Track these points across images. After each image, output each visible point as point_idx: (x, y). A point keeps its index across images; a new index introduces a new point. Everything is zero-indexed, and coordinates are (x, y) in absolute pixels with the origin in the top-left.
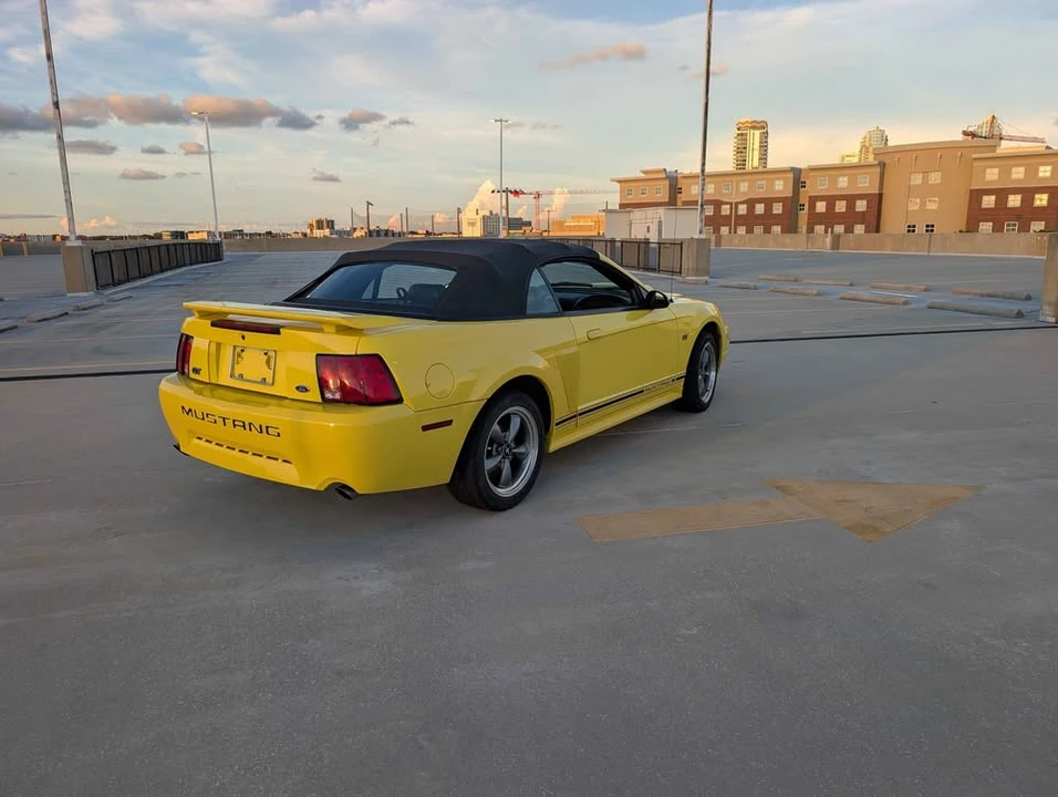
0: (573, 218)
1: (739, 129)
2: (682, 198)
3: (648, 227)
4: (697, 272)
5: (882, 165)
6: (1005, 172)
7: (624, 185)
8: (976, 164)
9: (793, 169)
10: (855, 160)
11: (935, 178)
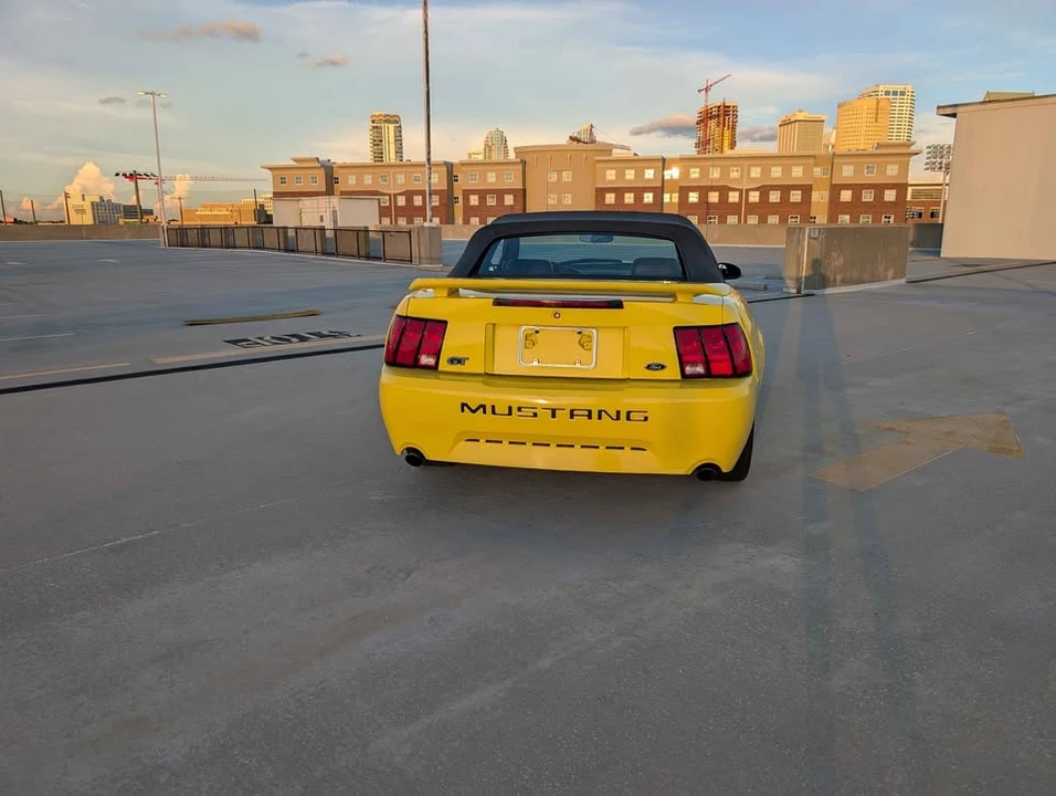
0: (205, 206)
1: (373, 122)
2: (338, 188)
3: (322, 217)
4: (431, 260)
5: (524, 163)
6: (621, 174)
7: (275, 172)
8: (598, 166)
9: (446, 163)
10: (481, 157)
11: (567, 176)
